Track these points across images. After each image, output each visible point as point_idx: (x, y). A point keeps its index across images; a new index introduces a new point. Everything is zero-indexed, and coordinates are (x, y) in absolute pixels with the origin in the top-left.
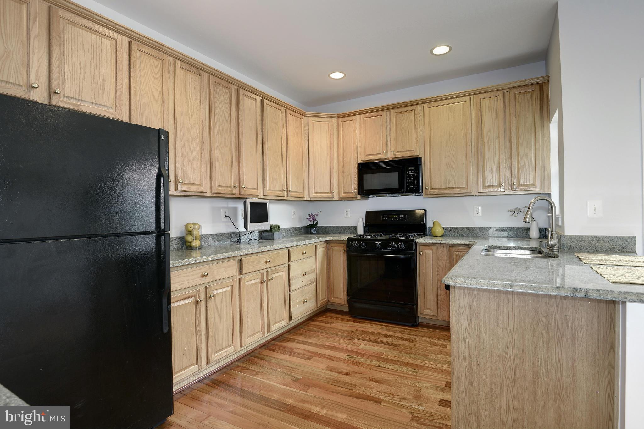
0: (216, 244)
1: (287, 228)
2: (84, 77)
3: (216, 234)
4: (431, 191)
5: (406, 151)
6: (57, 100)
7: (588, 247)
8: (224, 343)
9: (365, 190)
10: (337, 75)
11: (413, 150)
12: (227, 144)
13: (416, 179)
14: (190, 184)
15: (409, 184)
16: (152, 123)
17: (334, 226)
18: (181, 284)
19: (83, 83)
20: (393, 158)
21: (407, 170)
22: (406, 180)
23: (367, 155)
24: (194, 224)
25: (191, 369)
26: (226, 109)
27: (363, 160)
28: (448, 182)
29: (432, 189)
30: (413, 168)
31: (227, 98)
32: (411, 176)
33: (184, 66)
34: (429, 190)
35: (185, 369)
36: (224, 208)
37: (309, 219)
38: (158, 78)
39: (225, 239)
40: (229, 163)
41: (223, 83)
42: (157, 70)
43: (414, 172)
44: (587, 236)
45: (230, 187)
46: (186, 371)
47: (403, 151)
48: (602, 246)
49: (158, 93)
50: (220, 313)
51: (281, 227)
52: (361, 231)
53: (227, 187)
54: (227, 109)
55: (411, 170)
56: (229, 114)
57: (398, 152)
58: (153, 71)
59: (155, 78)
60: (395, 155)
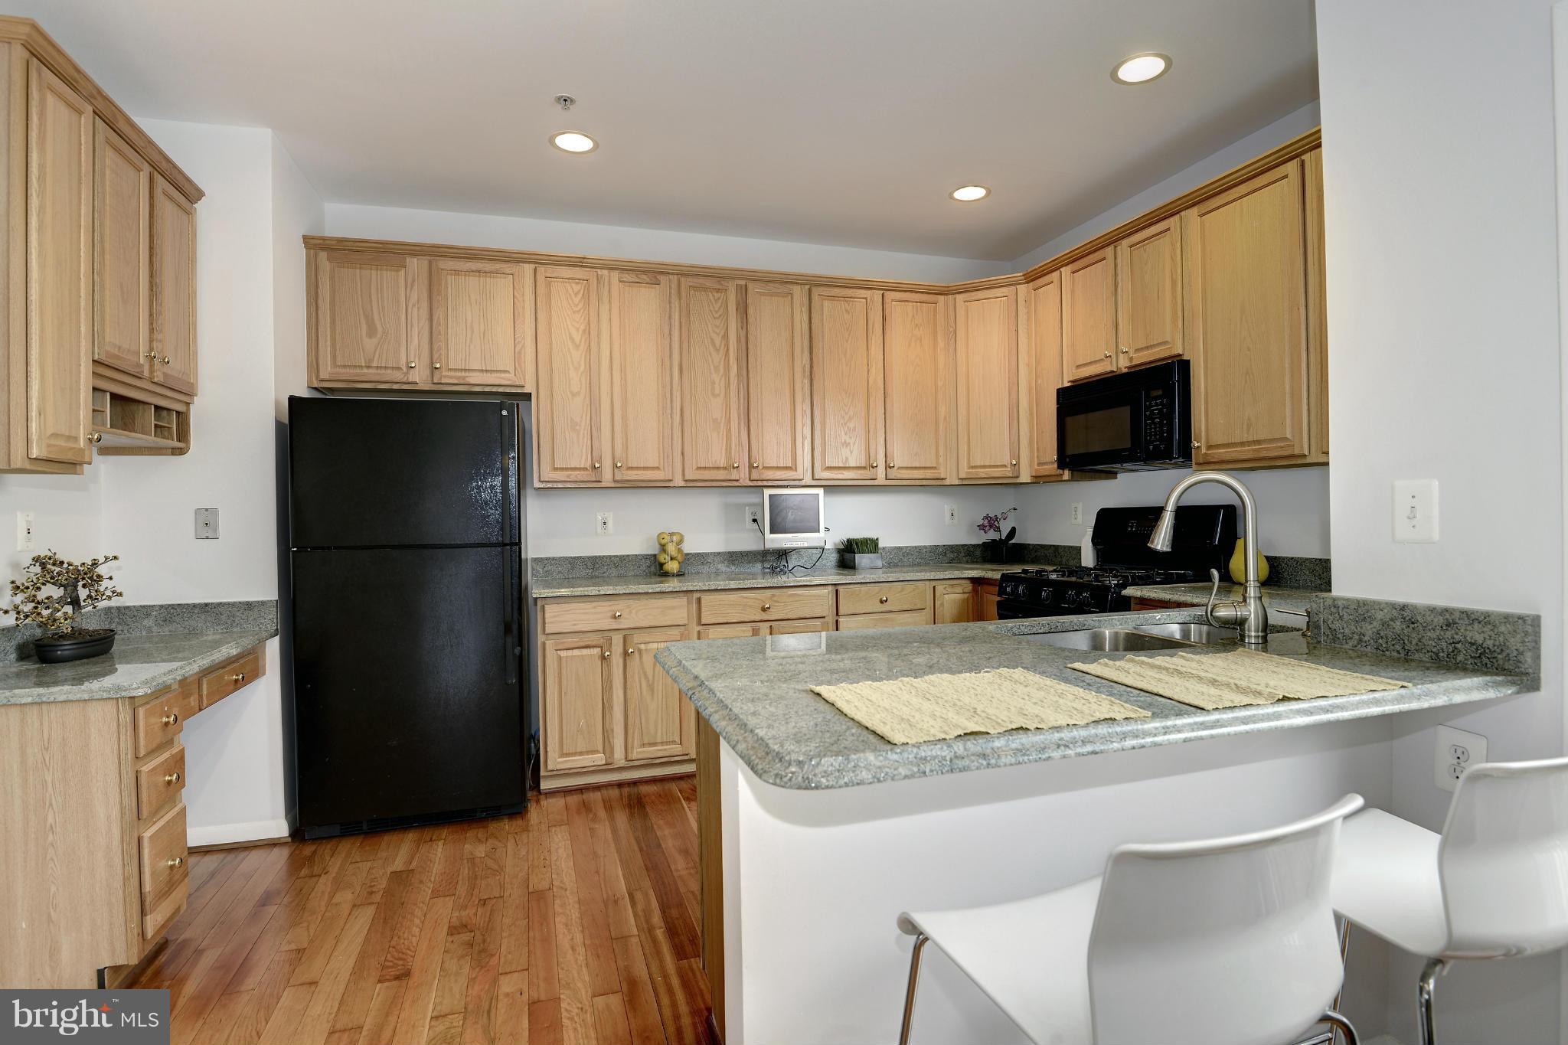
0: (728, 570)
1: (925, 547)
2: (471, 339)
3: (730, 553)
4: (1209, 452)
5: (1154, 346)
6: (439, 376)
7: (1380, 641)
8: (659, 734)
9: (1068, 456)
10: (971, 194)
11: (1167, 342)
12: (717, 391)
13: (1165, 422)
14: (638, 468)
15: (1151, 438)
16: (570, 381)
17: (1051, 546)
18: (575, 625)
19: (469, 346)
20: (1129, 368)
21: (1148, 397)
22: (1146, 424)
23: (1078, 367)
24: (672, 534)
25: (592, 758)
26: (716, 330)
27: (1071, 379)
28: (1245, 427)
29: (1209, 447)
30: (1160, 392)
31: (717, 309)
32: (1154, 414)
33: (626, 277)
34: (1204, 451)
35: (581, 753)
36: (750, 505)
37: (982, 527)
38: (580, 310)
39: (749, 562)
40: (722, 425)
41: (709, 283)
42: (577, 300)
43: (1162, 404)
44: (1379, 603)
45: (725, 468)
46: (581, 757)
47: (1147, 348)
48: (1424, 641)
49: (580, 332)
50: (650, 682)
51: (881, 545)
52: (1088, 559)
53: (718, 468)
54: (718, 327)
55: (1157, 398)
56: (723, 337)
57: (1137, 351)
58: (571, 302)
59: (574, 312)
60: (1131, 359)
